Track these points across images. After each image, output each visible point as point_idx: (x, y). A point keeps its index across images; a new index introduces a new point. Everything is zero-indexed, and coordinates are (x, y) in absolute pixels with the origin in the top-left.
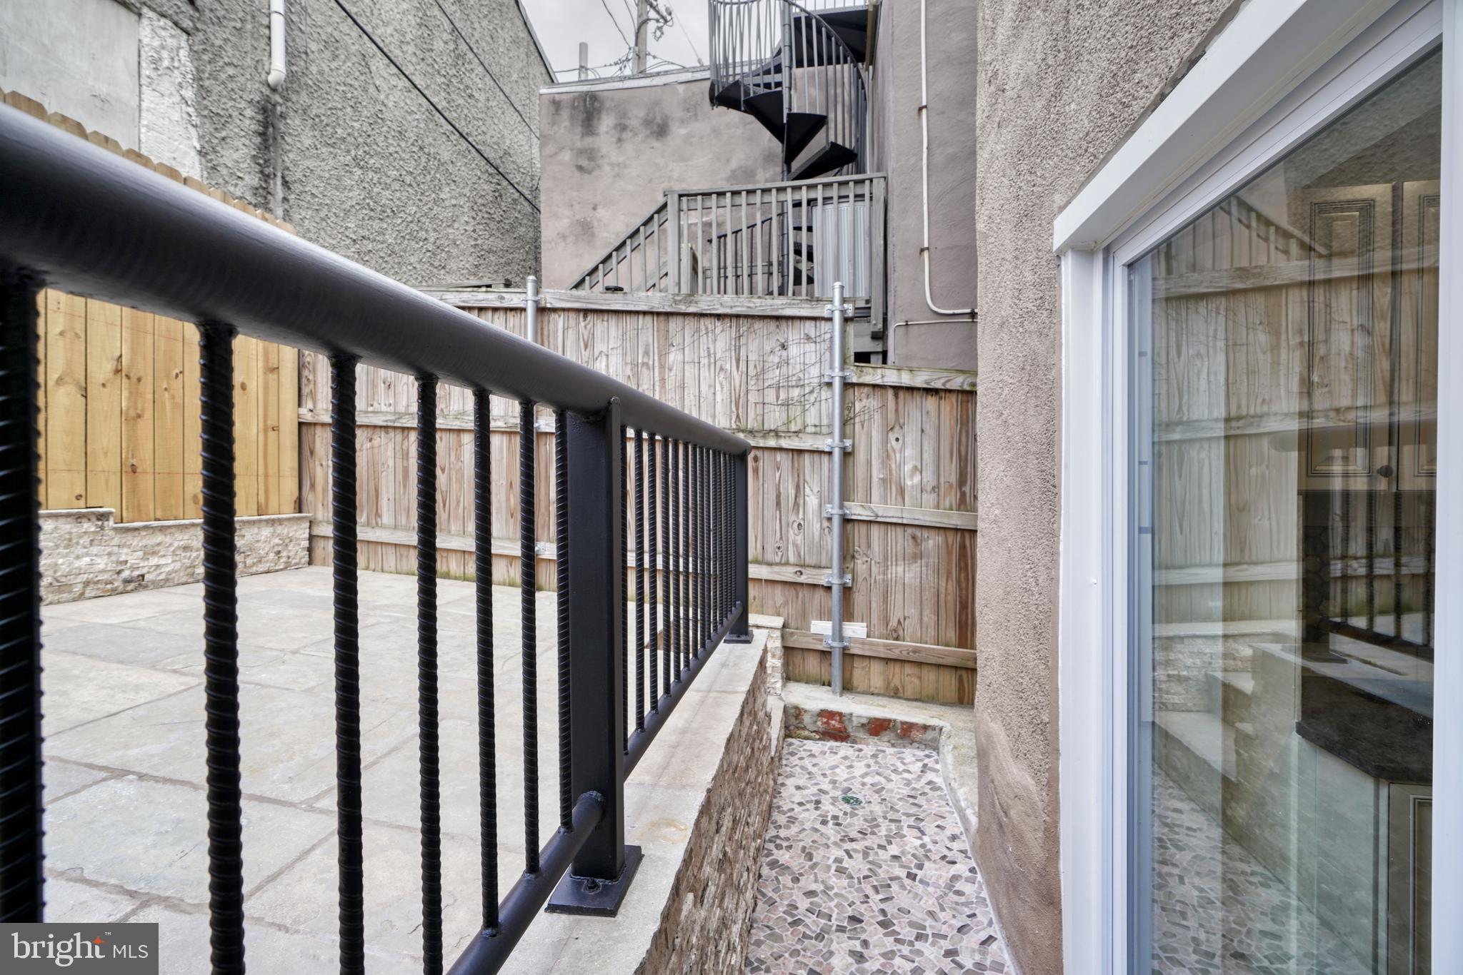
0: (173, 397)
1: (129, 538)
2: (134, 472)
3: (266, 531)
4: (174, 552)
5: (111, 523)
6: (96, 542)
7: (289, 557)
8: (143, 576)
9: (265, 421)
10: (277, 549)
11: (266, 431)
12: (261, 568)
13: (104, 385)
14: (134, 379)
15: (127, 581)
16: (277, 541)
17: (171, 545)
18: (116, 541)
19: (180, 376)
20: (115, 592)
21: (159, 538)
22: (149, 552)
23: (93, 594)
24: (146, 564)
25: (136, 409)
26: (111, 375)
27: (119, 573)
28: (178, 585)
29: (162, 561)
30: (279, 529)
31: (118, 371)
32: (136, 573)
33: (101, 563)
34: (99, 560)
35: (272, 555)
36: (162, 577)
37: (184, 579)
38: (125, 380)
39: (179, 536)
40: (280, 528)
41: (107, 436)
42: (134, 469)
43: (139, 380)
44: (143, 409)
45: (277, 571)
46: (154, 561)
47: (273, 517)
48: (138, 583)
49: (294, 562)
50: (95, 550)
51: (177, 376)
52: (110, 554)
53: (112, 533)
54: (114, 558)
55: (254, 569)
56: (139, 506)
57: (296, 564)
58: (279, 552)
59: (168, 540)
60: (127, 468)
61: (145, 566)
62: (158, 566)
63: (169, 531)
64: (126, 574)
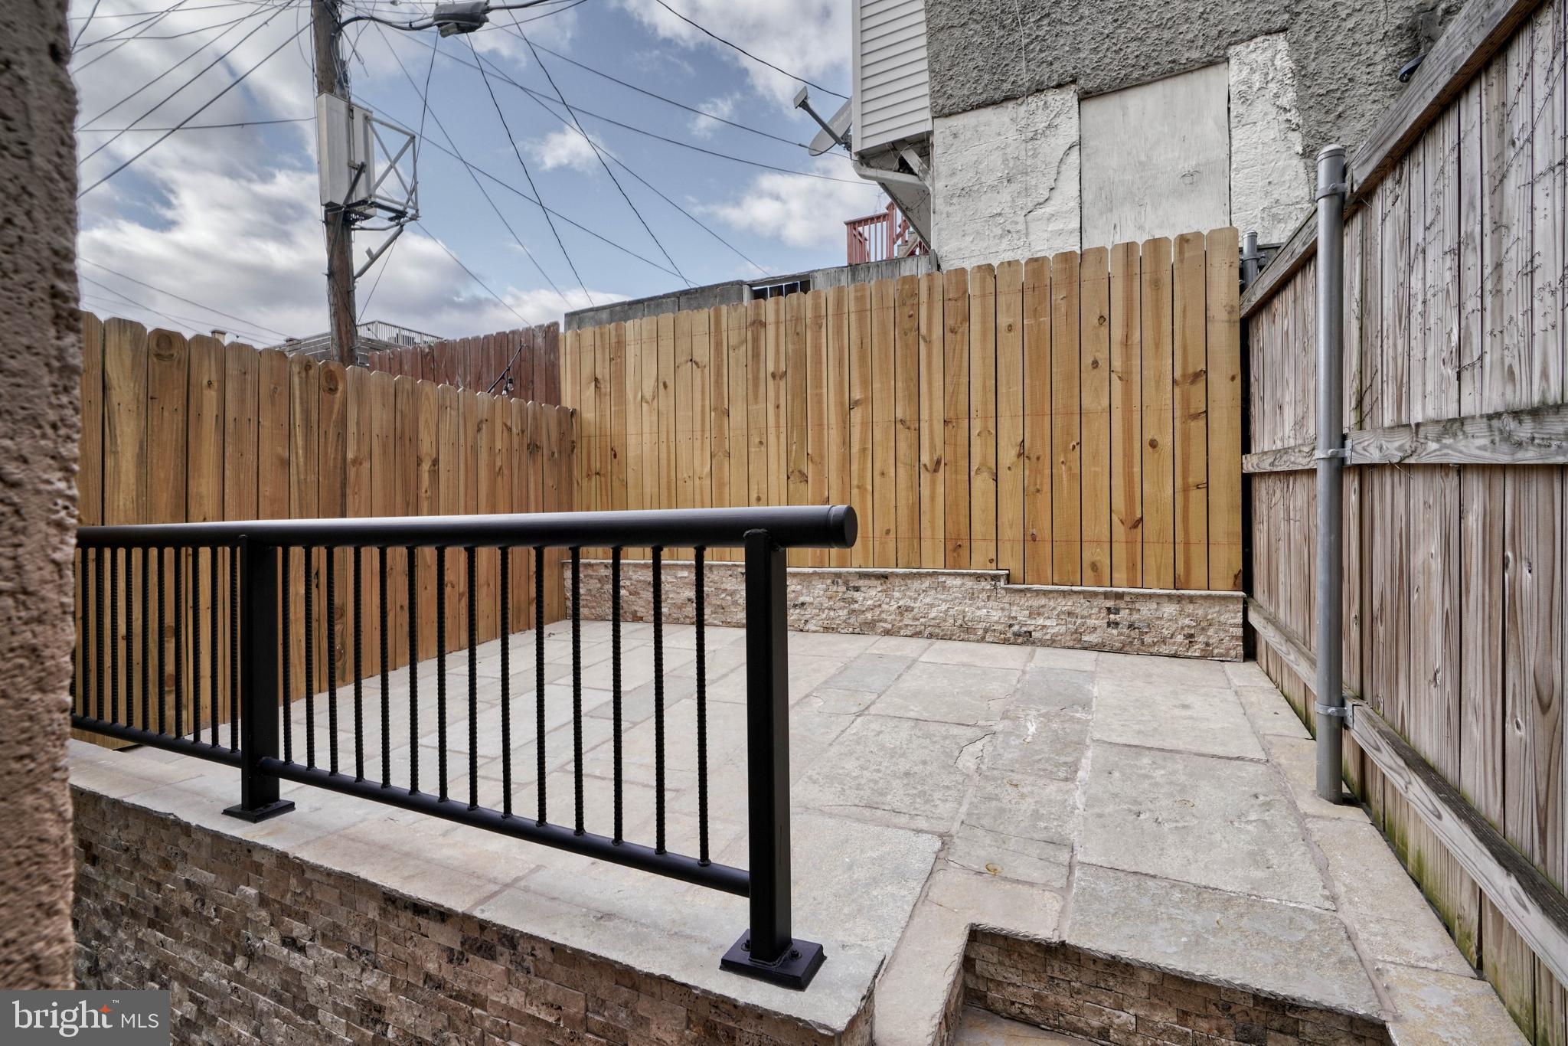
0: (1070, 469)
1: (1017, 598)
2: (1034, 540)
3: (1169, 609)
4: (1058, 615)
5: (1002, 584)
6: (993, 598)
7: (1207, 644)
8: (1030, 633)
9: (1185, 477)
10: (1187, 631)
11: (1186, 489)
12: (1164, 649)
13: (1009, 468)
14: (1034, 459)
15: (1017, 635)
16: (1187, 621)
17: (1054, 608)
18: (1006, 599)
19: (1078, 448)
20: (1006, 642)
21: (1043, 601)
22: (1034, 613)
23: (991, 640)
24: (1033, 622)
25: (1036, 484)
26: (1015, 459)
27: (1011, 626)
28: (1064, 647)
29: (1048, 623)
30: (1190, 608)
31: (1021, 454)
32: (1024, 629)
33: (996, 615)
34: (994, 613)
35: (1180, 638)
36: (1048, 637)
37: (1071, 644)
38: (1026, 461)
39: (1061, 601)
40: (1191, 606)
41: (1011, 512)
42: (1034, 538)
43: (1038, 458)
44: (1042, 484)
45: (1189, 658)
46: (1040, 621)
47: (1192, 592)
48: (1025, 638)
49: (1216, 651)
50: (990, 604)
51: (1074, 447)
52: (1003, 609)
53: (1003, 592)
54: (1006, 613)
55: (1155, 650)
56: (1038, 570)
57: (1221, 655)
58: (1192, 636)
59: (1052, 603)
60: (1028, 538)
61: (1031, 624)
62: (1044, 627)
63: (1051, 595)
64: (1016, 628)
